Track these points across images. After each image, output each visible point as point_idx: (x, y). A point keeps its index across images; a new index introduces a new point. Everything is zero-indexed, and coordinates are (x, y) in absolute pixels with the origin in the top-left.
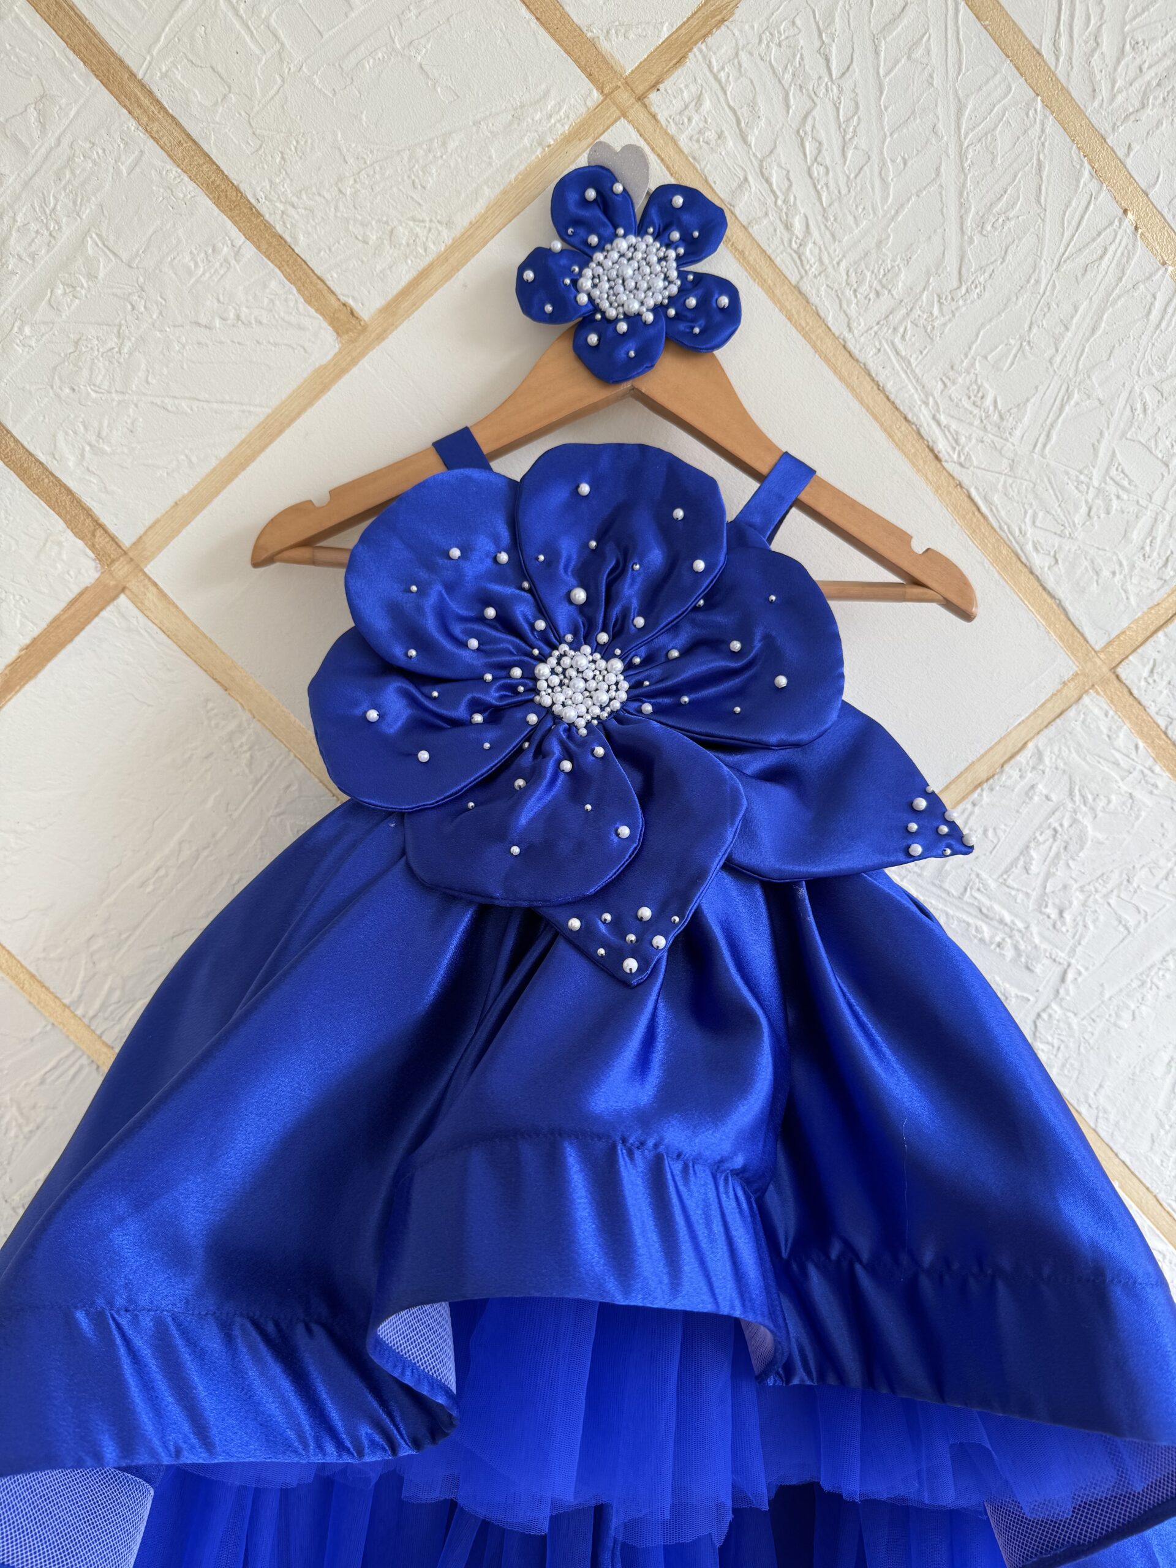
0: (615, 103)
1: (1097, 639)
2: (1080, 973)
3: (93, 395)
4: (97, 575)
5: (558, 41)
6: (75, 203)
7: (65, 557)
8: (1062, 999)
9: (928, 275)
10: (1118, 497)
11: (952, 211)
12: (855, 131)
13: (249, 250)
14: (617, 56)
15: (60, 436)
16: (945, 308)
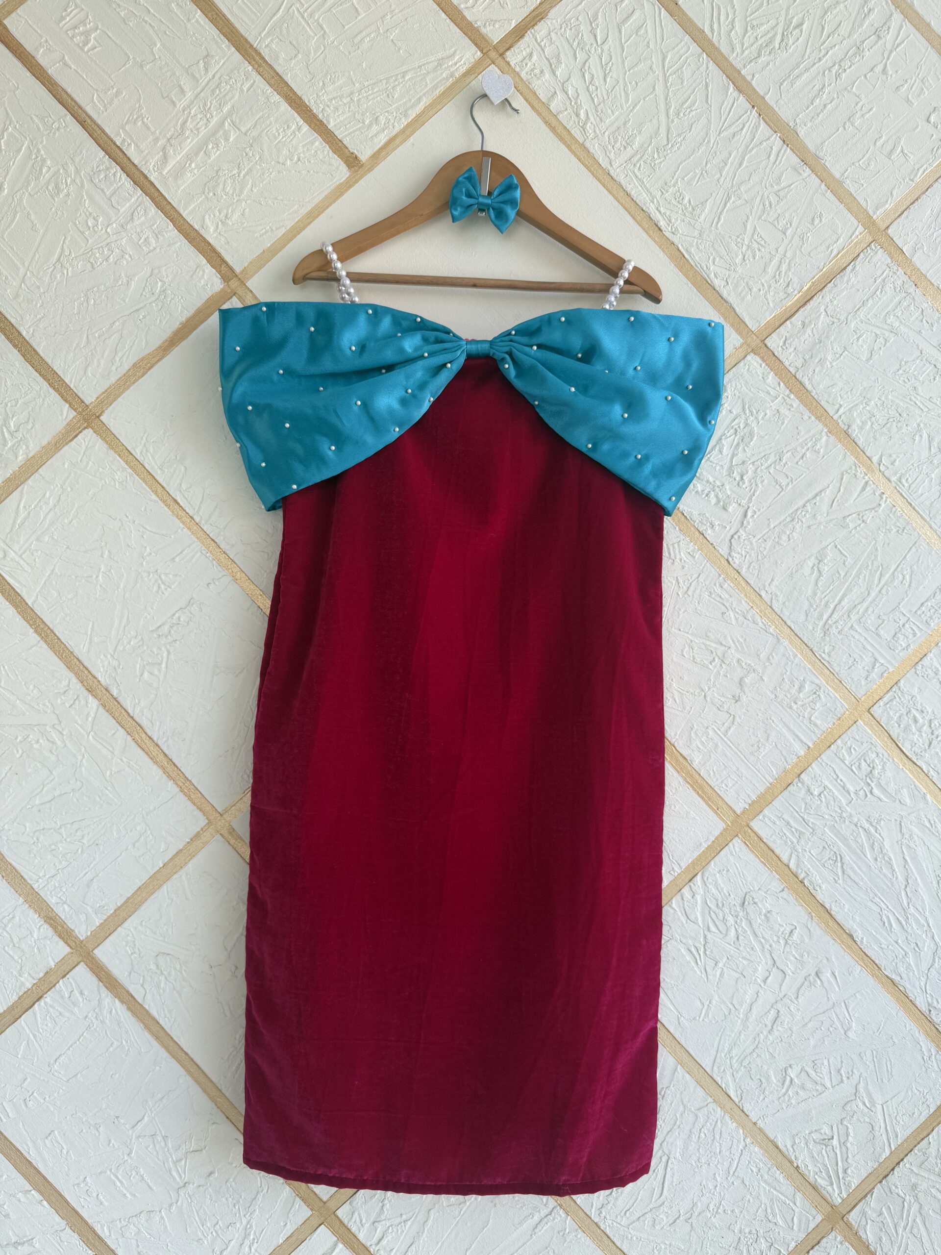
0: (488, 57)
1: (753, 325)
2: (755, 512)
3: (224, 197)
4: (222, 287)
5: (460, 29)
6: (220, 105)
7: (205, 277)
8: (746, 527)
9: (651, 138)
10: (759, 250)
11: (662, 107)
12: (610, 69)
13: (306, 128)
14: (490, 35)
15: (207, 217)
16: (661, 155)
